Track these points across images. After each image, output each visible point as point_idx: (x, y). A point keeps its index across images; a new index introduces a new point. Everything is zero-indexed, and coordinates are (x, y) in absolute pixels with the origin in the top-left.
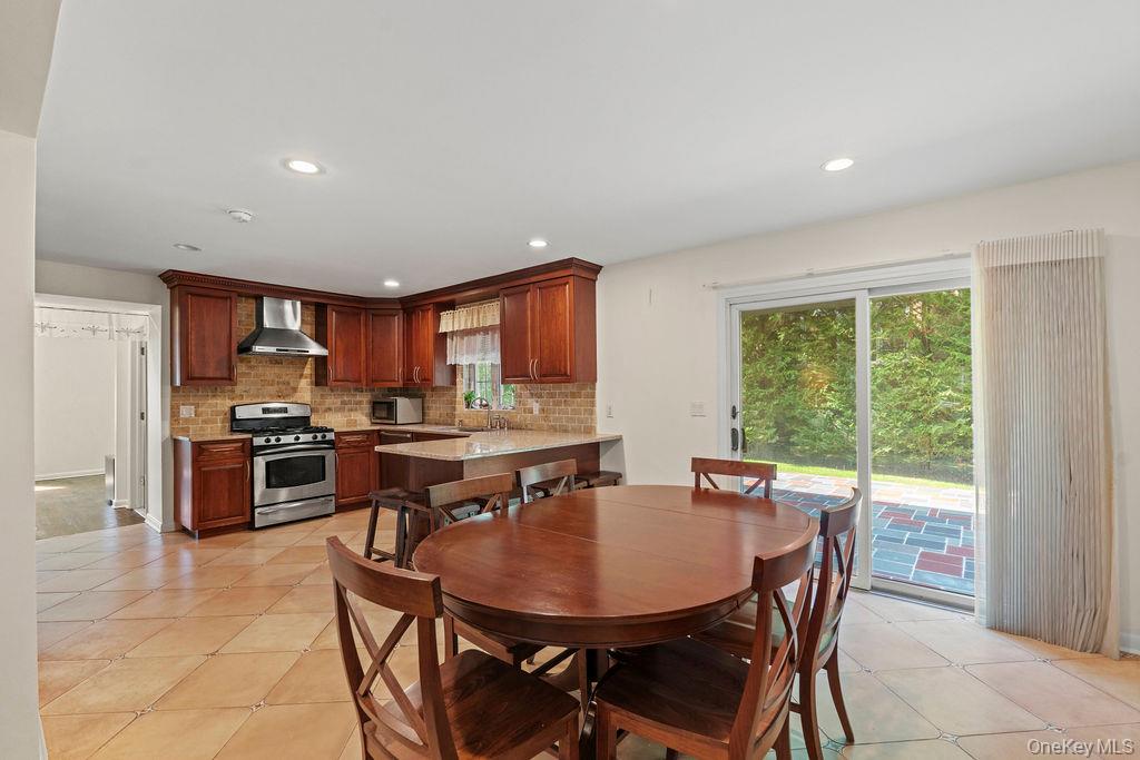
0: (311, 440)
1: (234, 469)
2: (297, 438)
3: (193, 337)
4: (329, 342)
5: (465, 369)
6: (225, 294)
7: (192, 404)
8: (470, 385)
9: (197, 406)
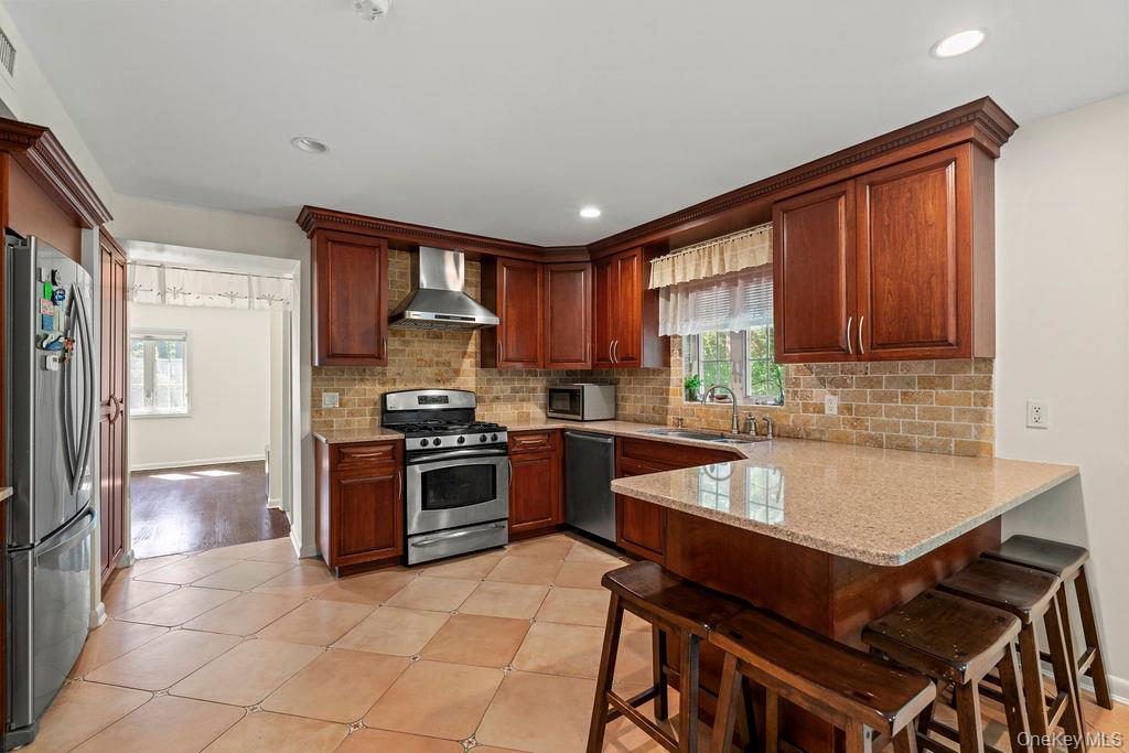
0: (478, 442)
1: (382, 482)
2: (461, 440)
3: (333, 300)
4: (499, 307)
5: (685, 342)
6: (370, 242)
7: (335, 391)
8: (691, 365)
9: (342, 393)
